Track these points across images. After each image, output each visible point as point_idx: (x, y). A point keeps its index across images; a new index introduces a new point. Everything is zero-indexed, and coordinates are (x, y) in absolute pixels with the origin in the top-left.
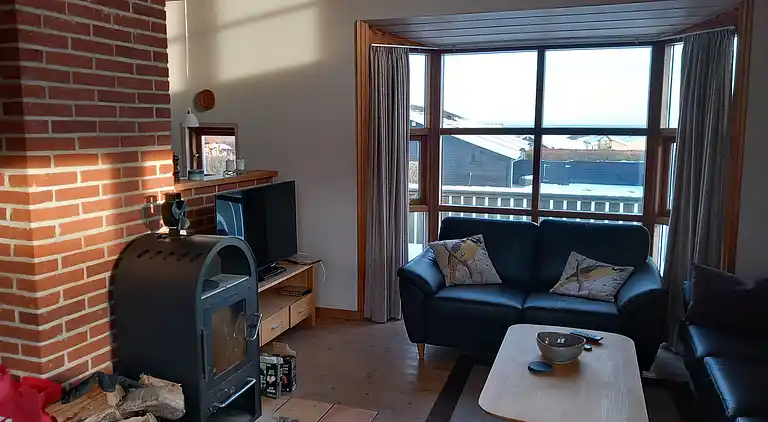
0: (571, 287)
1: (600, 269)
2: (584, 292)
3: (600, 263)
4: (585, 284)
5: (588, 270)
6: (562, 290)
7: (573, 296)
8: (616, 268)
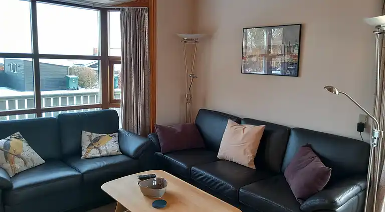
0: (94, 152)
1: (103, 138)
2: (104, 153)
3: (102, 135)
4: (101, 148)
5: (96, 140)
6: (90, 155)
7: (98, 157)
8: (111, 135)
